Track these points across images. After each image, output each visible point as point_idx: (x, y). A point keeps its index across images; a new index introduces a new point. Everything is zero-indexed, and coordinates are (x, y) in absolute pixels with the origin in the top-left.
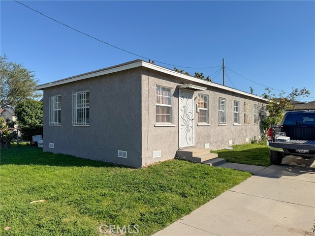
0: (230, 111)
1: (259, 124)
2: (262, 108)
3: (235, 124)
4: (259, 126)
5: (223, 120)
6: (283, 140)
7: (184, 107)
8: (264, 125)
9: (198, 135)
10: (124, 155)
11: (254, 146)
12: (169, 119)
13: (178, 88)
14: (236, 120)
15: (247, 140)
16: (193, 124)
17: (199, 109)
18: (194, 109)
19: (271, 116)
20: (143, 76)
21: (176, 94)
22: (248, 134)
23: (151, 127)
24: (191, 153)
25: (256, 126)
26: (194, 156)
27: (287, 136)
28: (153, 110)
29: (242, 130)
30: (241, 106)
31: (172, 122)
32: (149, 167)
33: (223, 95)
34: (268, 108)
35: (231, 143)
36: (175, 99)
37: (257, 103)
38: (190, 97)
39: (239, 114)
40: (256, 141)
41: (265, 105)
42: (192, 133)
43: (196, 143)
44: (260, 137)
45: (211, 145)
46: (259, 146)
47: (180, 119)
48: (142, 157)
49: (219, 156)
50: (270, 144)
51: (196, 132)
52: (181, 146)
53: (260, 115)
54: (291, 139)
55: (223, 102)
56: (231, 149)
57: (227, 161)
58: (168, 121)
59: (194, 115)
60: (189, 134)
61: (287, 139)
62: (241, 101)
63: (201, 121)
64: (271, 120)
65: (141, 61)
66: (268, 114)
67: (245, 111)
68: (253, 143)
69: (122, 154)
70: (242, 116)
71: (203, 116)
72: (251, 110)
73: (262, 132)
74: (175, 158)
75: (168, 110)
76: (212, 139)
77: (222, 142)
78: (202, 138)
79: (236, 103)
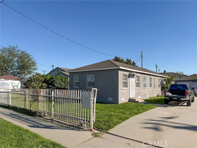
0: (148, 82)
1: (160, 88)
2: (162, 80)
3: (150, 88)
4: (160, 89)
5: (145, 86)
6: (169, 95)
7: (131, 81)
8: (163, 88)
9: (136, 92)
10: (111, 99)
11: (158, 98)
12: (126, 86)
13: (129, 74)
14: (150, 86)
15: (155, 95)
16: (134, 88)
17: (136, 82)
18: (135, 82)
19: (166, 84)
20: (119, 71)
21: (129, 77)
22: (156, 93)
23: (121, 89)
24: (135, 99)
25: (159, 89)
26: (136, 100)
27: (171, 93)
28: (122, 83)
29: (153, 90)
30: (153, 80)
31: (127, 87)
32: (121, 104)
33: (145, 76)
34: (165, 80)
35: (148, 96)
36: (129, 78)
37: (160, 78)
38: (133, 77)
39: (152, 83)
40: (159, 96)
41: (164, 79)
42: (134, 92)
43: (135, 96)
44: (161, 94)
45: (141, 97)
46: (160, 98)
47: (130, 86)
48: (119, 100)
49: (145, 101)
50: (164, 96)
51: (135, 91)
52: (130, 97)
53: (161, 83)
54: (172, 94)
55: (145, 79)
56: (149, 99)
57: (148, 103)
58: (126, 87)
59: (135, 85)
60: (133, 92)
61: (170, 94)
62: (153, 77)
63: (137, 87)
64: (166, 86)
65: (119, 66)
66: (165, 83)
67: (154, 82)
68: (158, 96)
69: (110, 99)
70: (153, 84)
71: (138, 85)
72: (157, 81)
73: (162, 91)
74: (128, 101)
75: (126, 83)
76: (141, 94)
77: (145, 96)
78: (138, 94)
79: (150, 79)
